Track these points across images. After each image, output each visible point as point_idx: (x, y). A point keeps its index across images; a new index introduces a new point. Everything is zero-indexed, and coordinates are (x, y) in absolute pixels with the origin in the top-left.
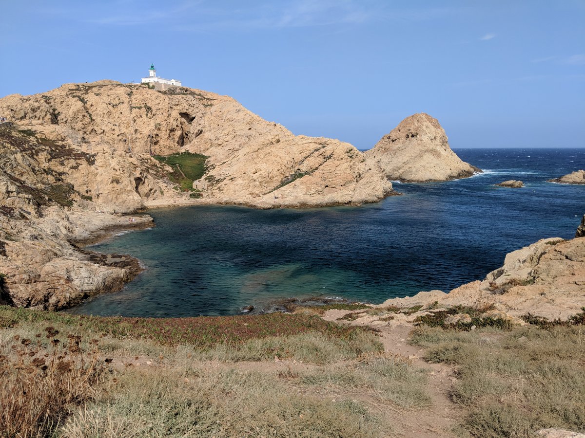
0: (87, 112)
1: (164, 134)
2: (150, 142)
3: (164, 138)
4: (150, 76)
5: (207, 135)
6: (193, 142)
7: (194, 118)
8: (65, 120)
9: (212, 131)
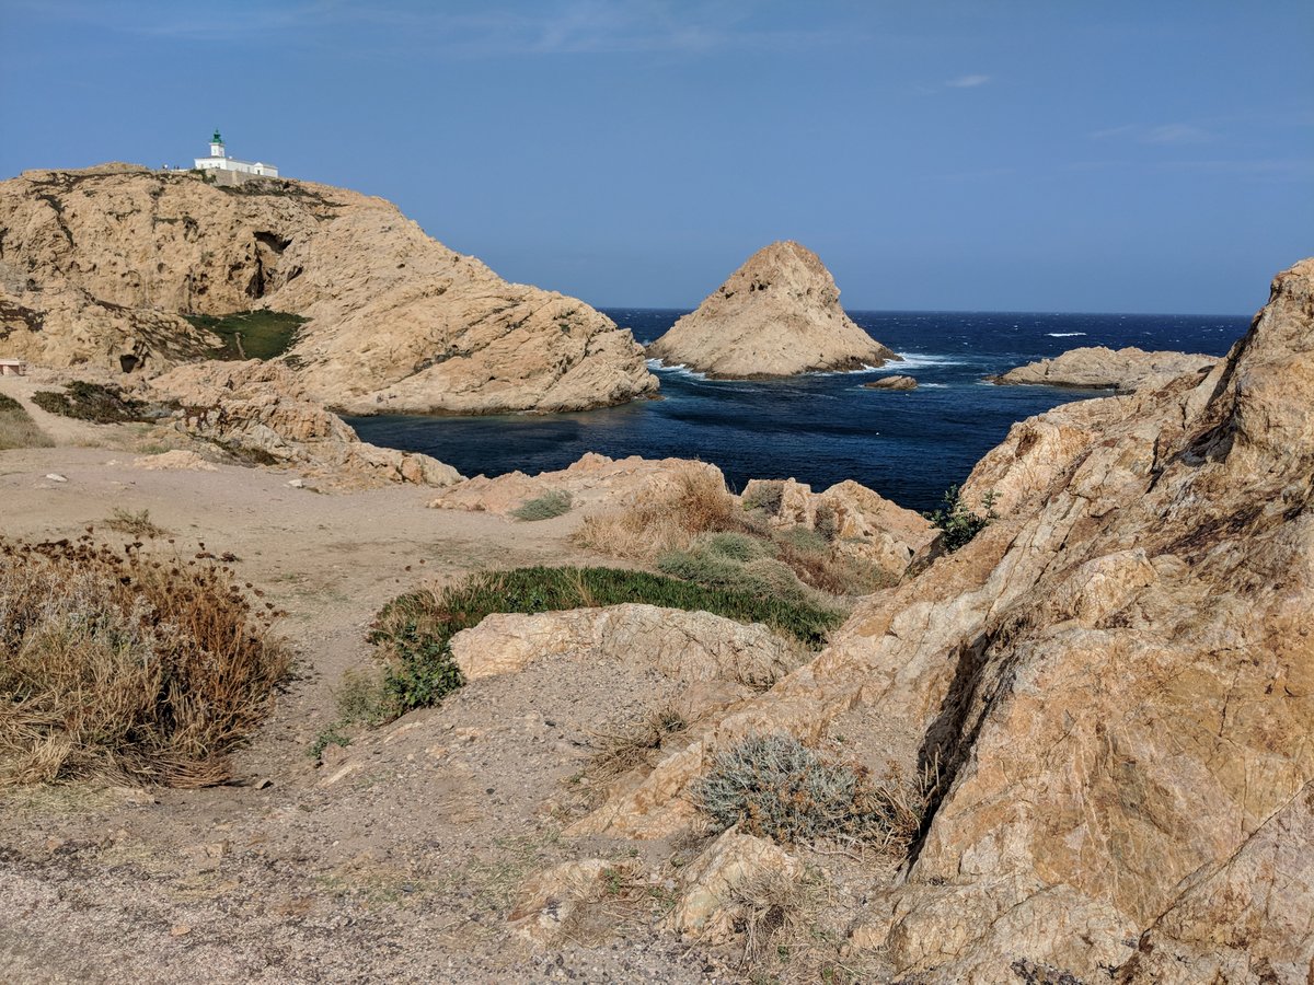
0: (64, 228)
1: (218, 274)
2: (190, 289)
3: (217, 282)
4: (213, 154)
5: (309, 276)
6: (281, 290)
7: (289, 242)
8: (15, 244)
9: (323, 269)
